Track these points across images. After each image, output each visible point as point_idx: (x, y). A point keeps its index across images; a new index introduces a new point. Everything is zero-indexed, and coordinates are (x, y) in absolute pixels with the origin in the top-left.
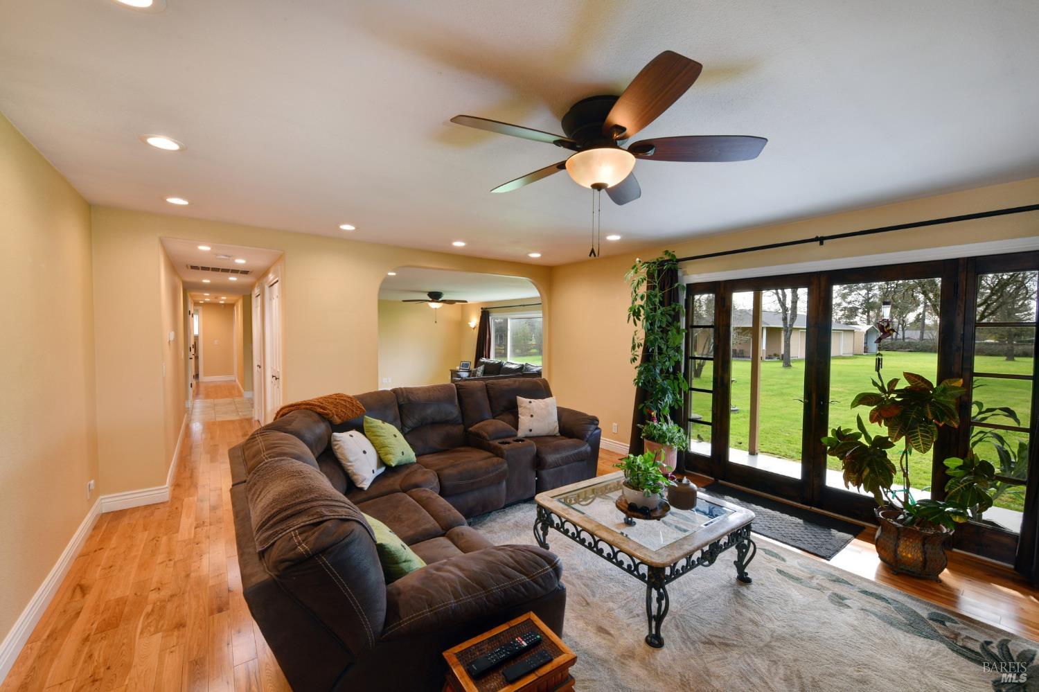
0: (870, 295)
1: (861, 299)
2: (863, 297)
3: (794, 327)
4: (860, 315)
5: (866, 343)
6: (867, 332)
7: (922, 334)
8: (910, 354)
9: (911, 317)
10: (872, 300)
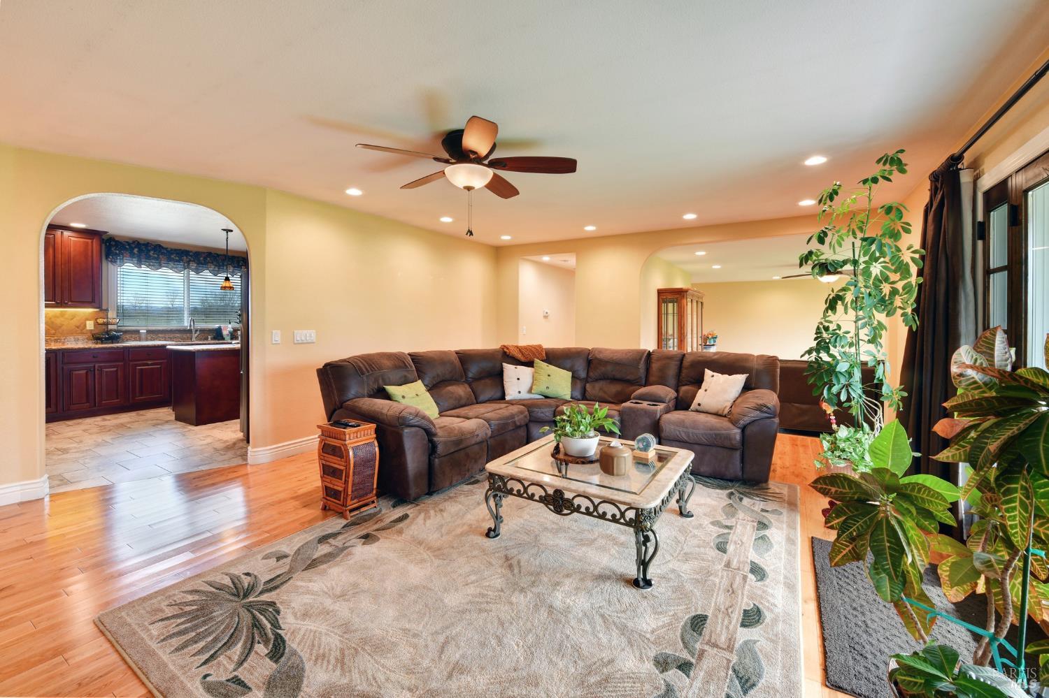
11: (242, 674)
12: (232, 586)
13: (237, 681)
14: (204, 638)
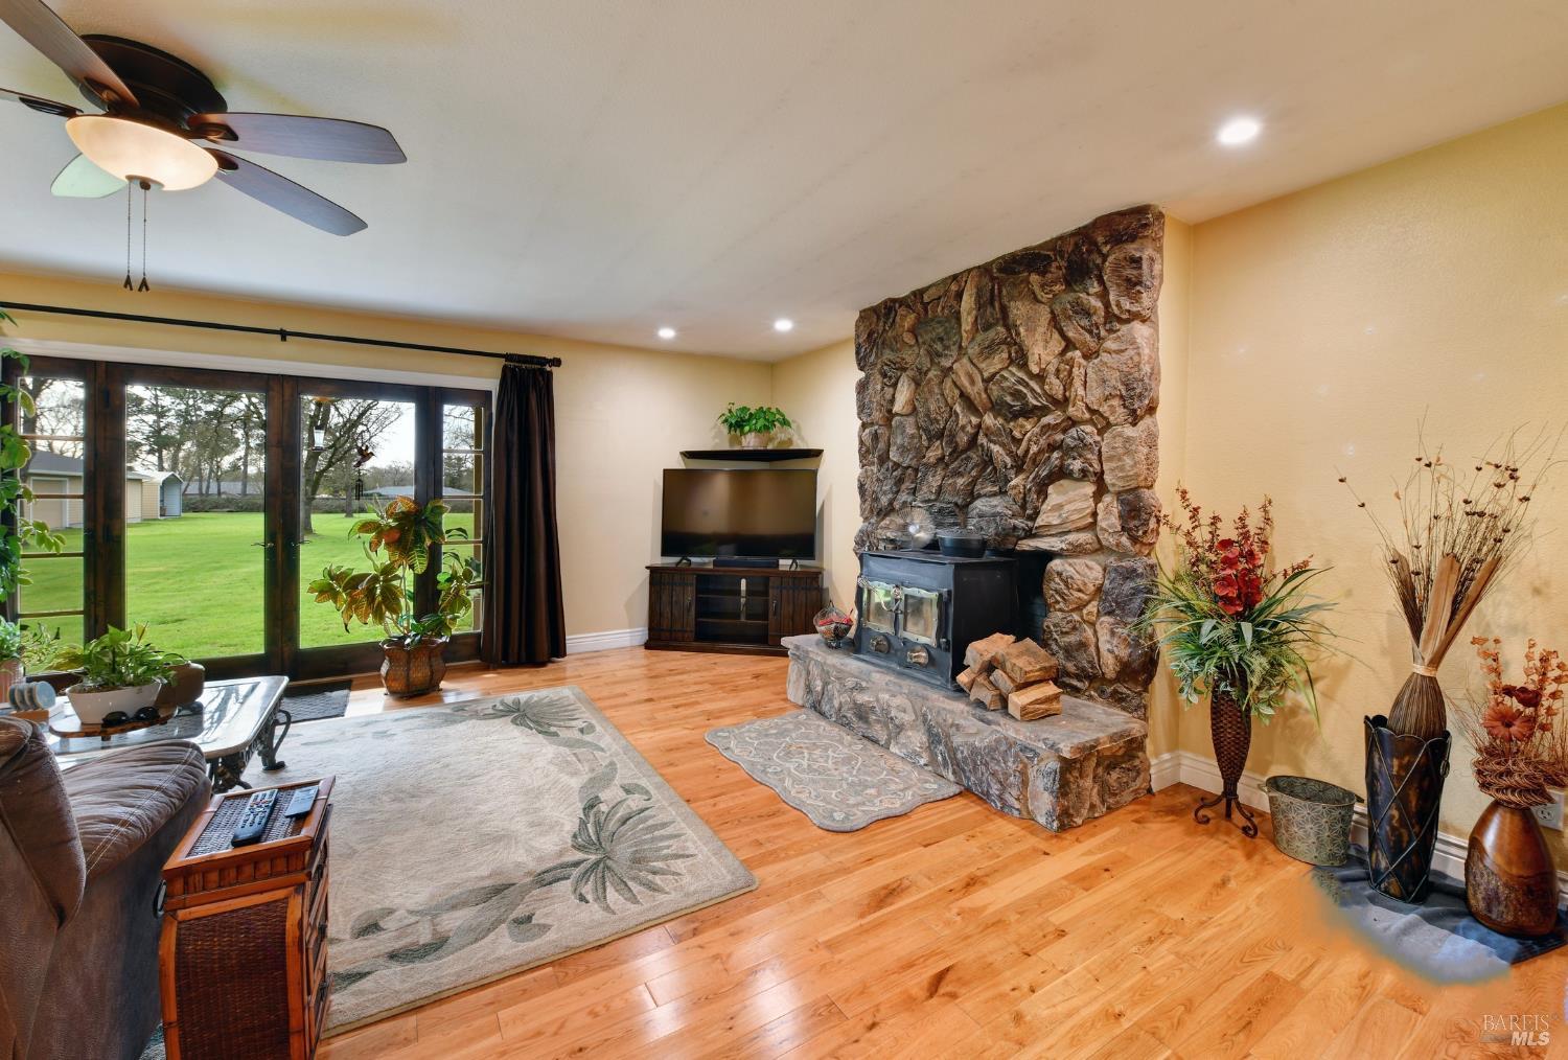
0: (162, 425)
1: (146, 430)
2: (150, 426)
3: (31, 471)
4: (143, 456)
5: (162, 501)
6: (164, 482)
7: (245, 486)
8: (230, 515)
9: (226, 462)
10: (164, 433)
11: (623, 795)
12: (608, 884)
13: (628, 792)
14: (647, 828)
